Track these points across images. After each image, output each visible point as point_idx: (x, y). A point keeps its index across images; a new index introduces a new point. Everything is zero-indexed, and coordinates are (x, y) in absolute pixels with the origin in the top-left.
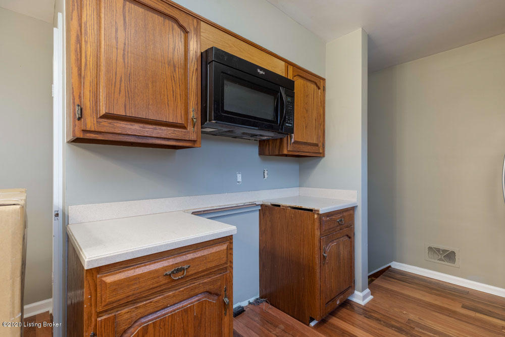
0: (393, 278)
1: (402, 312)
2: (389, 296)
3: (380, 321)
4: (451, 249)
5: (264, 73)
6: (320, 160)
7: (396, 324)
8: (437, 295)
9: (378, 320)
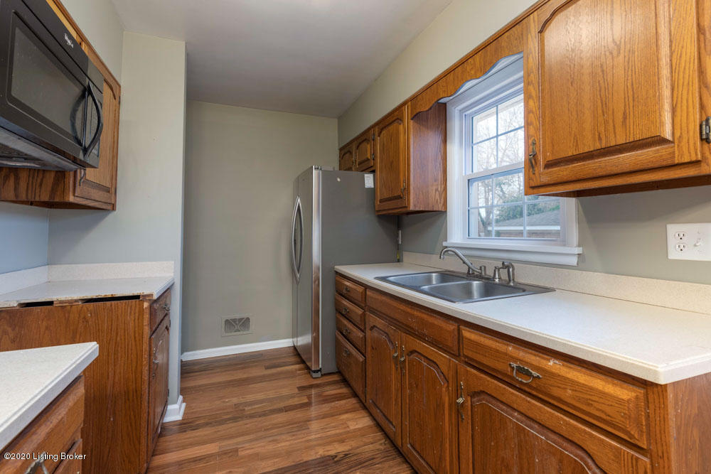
0: (193, 372)
1: (224, 402)
2: (201, 393)
3: (211, 423)
4: (245, 316)
5: (72, 46)
6: (106, 216)
7: (228, 417)
8: (243, 368)
9: (207, 424)
